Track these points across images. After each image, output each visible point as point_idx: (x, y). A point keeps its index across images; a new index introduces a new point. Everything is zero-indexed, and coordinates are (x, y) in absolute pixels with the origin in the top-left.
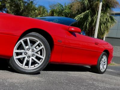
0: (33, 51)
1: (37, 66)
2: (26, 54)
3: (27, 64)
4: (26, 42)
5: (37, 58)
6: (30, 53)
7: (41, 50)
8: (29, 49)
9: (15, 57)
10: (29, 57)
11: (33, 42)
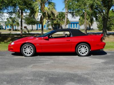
0: (29, 49)
1: (31, 54)
2: (27, 50)
3: (27, 54)
4: (26, 47)
5: (31, 52)
6: (28, 50)
7: (32, 49)
8: (28, 49)
9: (24, 52)
10: (28, 52)
11: (29, 47)
